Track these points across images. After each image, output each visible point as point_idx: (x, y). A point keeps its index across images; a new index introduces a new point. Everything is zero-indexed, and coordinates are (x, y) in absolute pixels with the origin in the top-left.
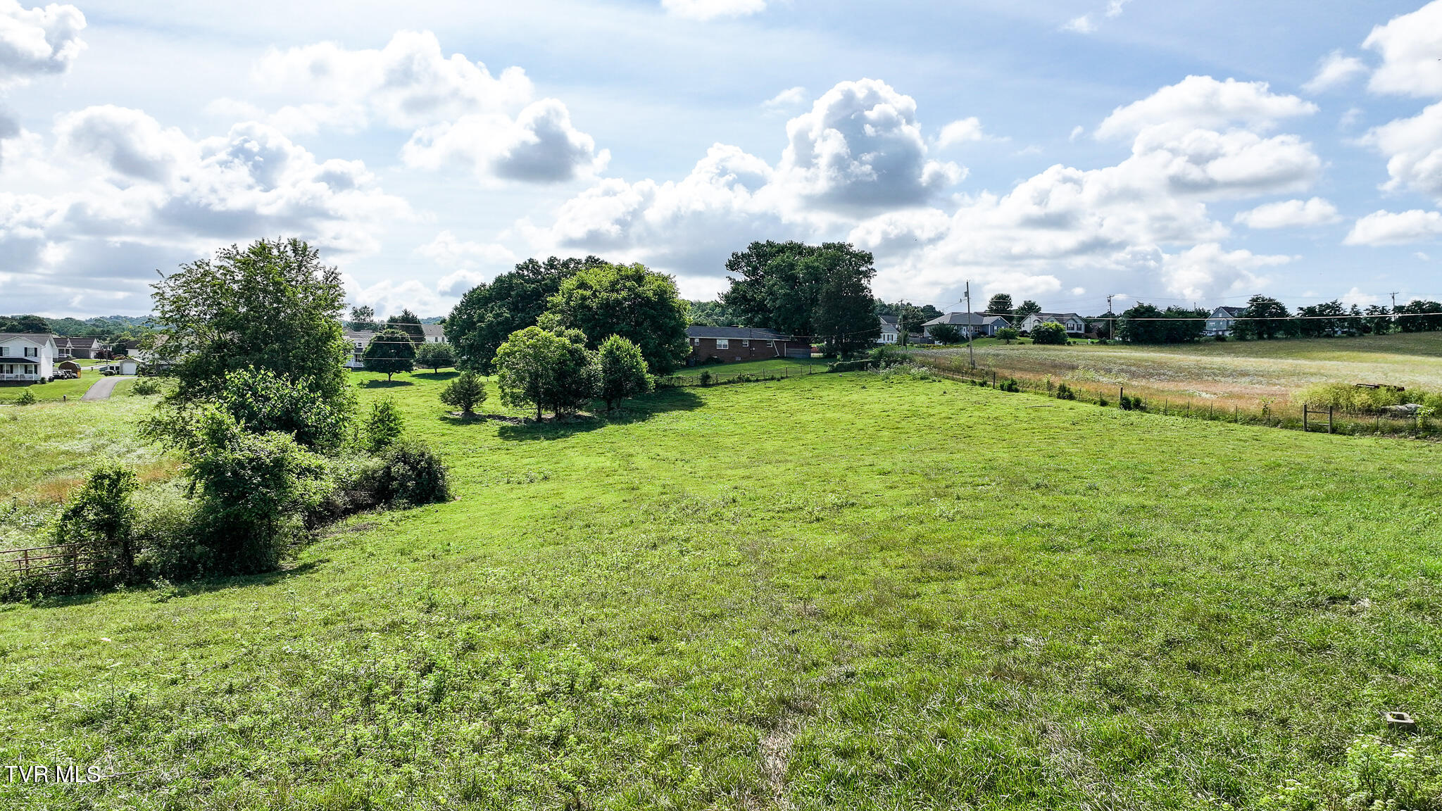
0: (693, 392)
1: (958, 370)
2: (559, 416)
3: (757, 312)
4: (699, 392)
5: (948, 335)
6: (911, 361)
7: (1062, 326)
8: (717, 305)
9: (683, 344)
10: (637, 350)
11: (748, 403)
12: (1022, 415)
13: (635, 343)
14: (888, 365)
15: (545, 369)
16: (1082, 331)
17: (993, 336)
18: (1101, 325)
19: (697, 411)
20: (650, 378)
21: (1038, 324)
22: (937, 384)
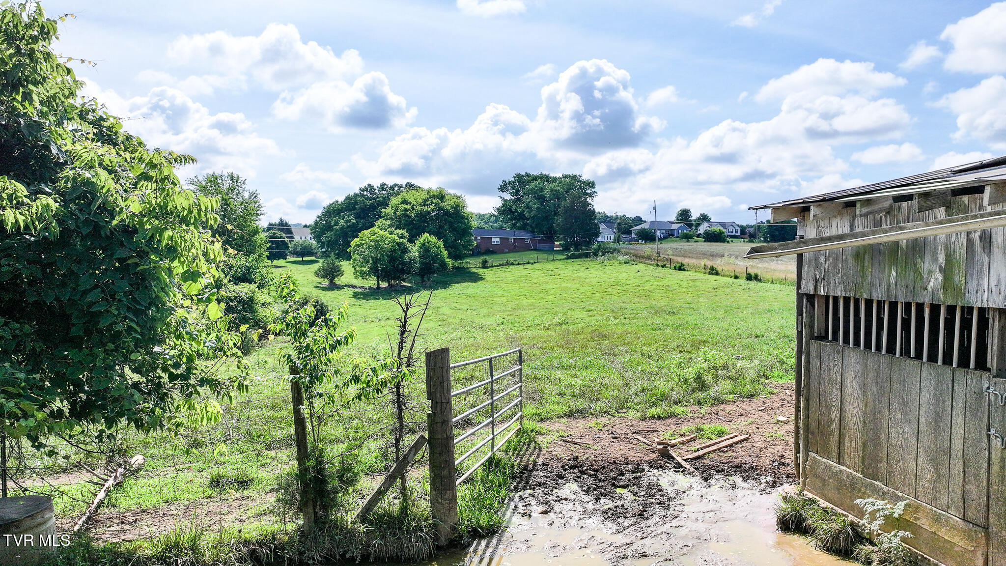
0: (476, 271)
1: (649, 258)
2: (391, 286)
3: (519, 220)
4: (481, 271)
5: (647, 236)
6: (619, 251)
7: (724, 230)
8: (492, 215)
9: (470, 240)
10: (441, 243)
11: (513, 278)
12: (684, 284)
13: (439, 239)
14: (603, 254)
15: (383, 255)
16: (738, 234)
17: (678, 237)
18: (752, 230)
19: (480, 283)
20: (450, 262)
21: (708, 228)
22: (634, 266)
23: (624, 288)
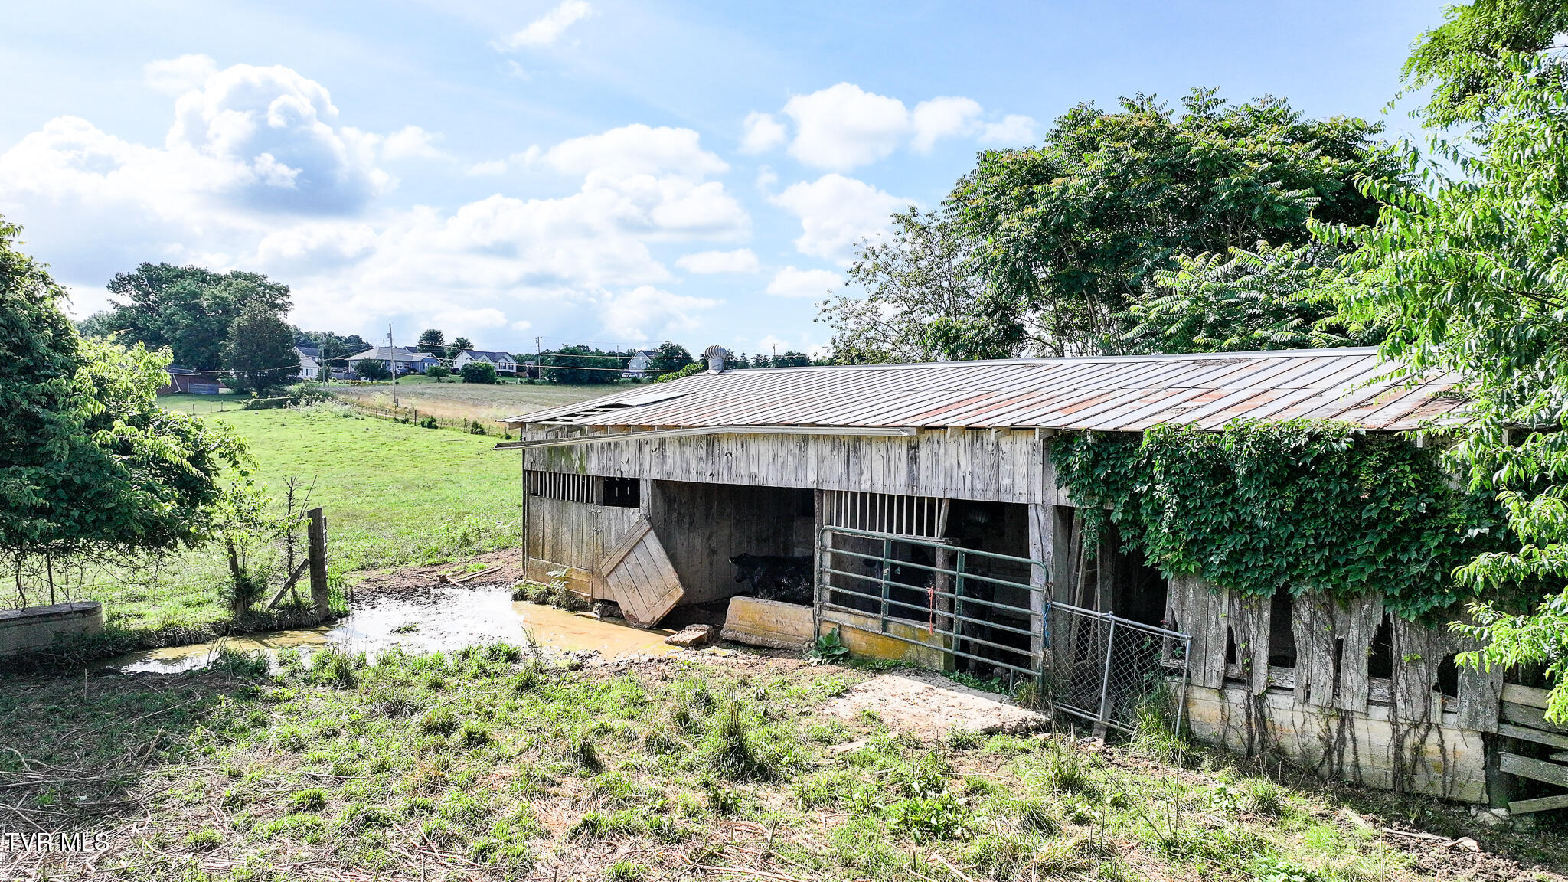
1: (382, 408)
5: (375, 372)
6: (333, 398)
7: (493, 365)
12: (437, 447)
14: (308, 403)
16: (514, 370)
17: (423, 373)
18: (532, 364)
21: (469, 362)
22: (360, 421)
23: (349, 455)
